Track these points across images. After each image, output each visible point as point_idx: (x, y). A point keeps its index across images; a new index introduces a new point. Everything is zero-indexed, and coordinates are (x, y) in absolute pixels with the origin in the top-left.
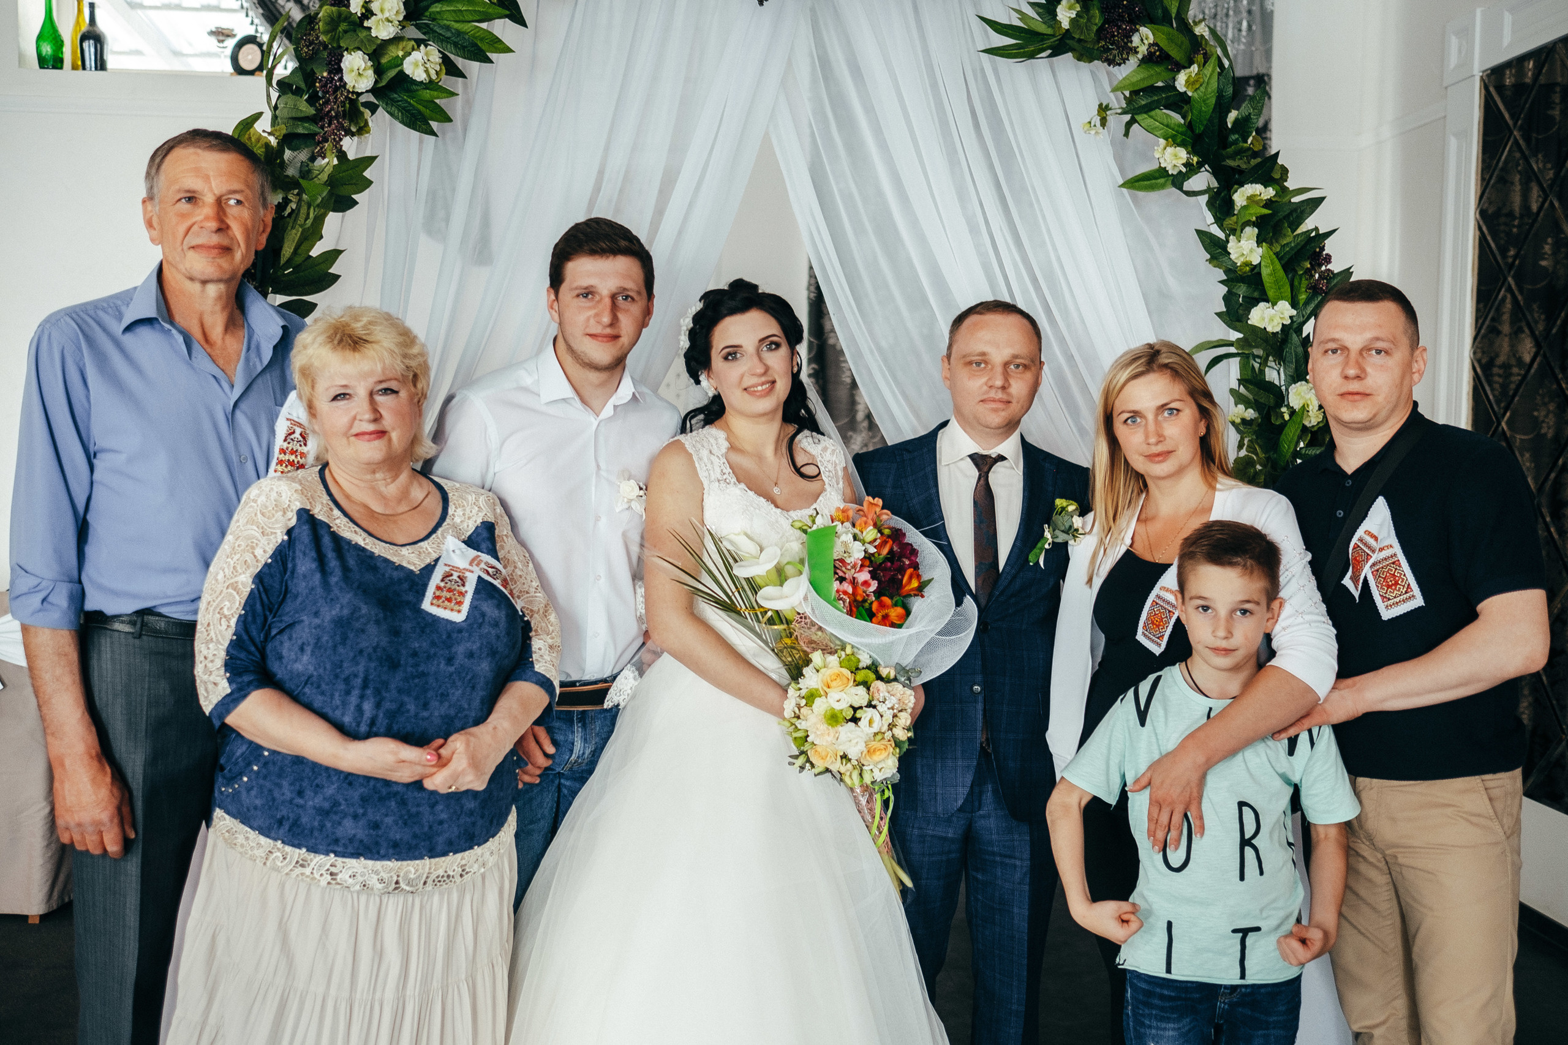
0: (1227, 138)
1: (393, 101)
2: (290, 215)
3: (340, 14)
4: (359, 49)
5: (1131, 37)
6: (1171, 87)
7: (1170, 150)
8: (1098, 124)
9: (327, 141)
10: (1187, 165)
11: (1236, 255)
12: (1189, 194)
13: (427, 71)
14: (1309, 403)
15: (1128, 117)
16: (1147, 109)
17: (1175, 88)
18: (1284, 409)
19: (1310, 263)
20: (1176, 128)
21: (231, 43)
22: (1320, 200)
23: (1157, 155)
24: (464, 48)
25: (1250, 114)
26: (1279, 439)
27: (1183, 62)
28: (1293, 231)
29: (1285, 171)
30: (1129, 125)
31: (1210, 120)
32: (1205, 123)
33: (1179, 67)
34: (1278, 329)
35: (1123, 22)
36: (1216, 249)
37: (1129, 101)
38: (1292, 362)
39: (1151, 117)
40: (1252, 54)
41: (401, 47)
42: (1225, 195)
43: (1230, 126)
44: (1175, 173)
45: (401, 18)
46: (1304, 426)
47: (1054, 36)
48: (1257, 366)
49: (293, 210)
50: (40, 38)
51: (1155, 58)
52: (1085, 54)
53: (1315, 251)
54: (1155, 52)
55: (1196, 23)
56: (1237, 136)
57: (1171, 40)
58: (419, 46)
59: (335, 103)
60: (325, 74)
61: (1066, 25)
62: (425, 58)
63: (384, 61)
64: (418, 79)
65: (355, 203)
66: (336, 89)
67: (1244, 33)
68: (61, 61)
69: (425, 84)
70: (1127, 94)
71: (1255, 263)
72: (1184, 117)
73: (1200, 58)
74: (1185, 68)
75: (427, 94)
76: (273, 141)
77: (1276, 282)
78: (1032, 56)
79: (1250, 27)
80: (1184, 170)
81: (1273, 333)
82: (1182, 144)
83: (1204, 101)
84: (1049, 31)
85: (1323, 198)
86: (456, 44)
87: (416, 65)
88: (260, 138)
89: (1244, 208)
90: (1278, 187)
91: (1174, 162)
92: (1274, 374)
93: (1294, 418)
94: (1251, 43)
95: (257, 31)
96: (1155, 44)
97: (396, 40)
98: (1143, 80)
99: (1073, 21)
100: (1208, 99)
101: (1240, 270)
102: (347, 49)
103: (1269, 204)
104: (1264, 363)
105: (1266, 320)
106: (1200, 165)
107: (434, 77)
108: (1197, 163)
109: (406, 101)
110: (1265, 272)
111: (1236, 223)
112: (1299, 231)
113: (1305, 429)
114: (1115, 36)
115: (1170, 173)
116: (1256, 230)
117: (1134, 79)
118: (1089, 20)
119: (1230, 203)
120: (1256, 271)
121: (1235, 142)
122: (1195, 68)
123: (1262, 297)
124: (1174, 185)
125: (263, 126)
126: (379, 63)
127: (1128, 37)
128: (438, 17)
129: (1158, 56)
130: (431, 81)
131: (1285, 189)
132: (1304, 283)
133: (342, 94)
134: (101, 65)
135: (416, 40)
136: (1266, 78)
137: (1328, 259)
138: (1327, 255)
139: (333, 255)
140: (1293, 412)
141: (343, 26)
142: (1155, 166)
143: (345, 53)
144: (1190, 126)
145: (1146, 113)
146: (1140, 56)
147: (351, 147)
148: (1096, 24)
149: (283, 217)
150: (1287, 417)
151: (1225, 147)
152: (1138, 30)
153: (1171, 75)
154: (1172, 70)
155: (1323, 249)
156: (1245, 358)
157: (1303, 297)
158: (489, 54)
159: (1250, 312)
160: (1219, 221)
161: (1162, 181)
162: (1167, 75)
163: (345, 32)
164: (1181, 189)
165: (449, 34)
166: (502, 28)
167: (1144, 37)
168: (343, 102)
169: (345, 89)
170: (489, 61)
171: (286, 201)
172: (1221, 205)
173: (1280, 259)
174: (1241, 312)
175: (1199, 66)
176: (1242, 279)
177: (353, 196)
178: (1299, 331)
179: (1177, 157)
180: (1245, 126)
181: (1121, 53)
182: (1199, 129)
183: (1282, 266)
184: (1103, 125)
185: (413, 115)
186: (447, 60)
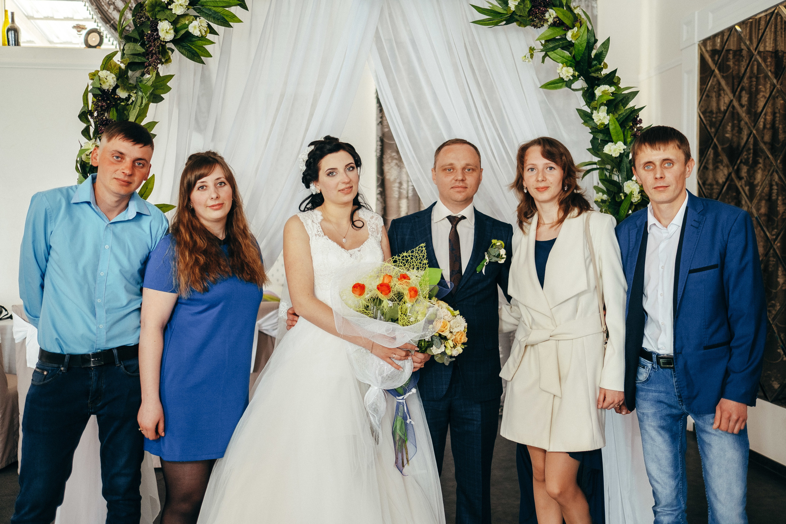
0: (591, 63)
1: (183, 47)
2: (132, 104)
3: (156, 2)
4: (166, 19)
5: (545, 14)
6: (564, 38)
7: (564, 69)
8: (529, 57)
9: (150, 66)
10: (573, 76)
11: (597, 120)
12: (574, 90)
13: (200, 31)
14: (634, 190)
15: (543, 53)
16: (553, 49)
17: (566, 39)
18: (621, 194)
19: (632, 124)
20: (567, 58)
21: (84, 32)
22: (637, 92)
23: (558, 71)
24: (217, 19)
25: (602, 51)
26: (619, 209)
27: (570, 26)
28: (624, 108)
29: (619, 79)
30: (544, 57)
31: (584, 54)
32: (581, 55)
33: (568, 28)
34: (618, 155)
35: (541, 6)
36: (587, 118)
37: (544, 45)
38: (624, 171)
39: (555, 53)
41: (187, 19)
42: (591, 91)
43: (593, 57)
44: (567, 80)
45: (187, 4)
46: (632, 202)
47: (507, 14)
48: (608, 174)
49: (133, 101)
51: (556, 24)
52: (523, 23)
53: (634, 118)
54: (557, 21)
55: (575, 8)
56: (596, 62)
57: (564, 15)
58: (196, 19)
59: (154, 47)
60: (149, 32)
61: (513, 8)
62: (200, 24)
63: (178, 26)
64: (196, 35)
65: (162, 99)
66: (155, 40)
69: (199, 37)
70: (543, 42)
71: (606, 123)
72: (571, 53)
73: (578, 24)
74: (571, 29)
75: (200, 43)
76: (123, 66)
77: (617, 132)
78: (496, 24)
80: (572, 78)
81: (615, 157)
82: (571, 66)
83: (581, 45)
84: (505, 12)
85: (638, 92)
86: (214, 18)
87: (195, 28)
88: (116, 65)
89: (600, 97)
90: (616, 87)
91: (567, 74)
92: (616, 177)
93: (626, 198)
95: (98, 26)
96: (557, 17)
97: (184, 16)
98: (551, 35)
99: (516, 7)
100: (582, 44)
101: (599, 127)
102: (160, 20)
103: (612, 94)
104: (611, 171)
105: (612, 151)
106: (579, 76)
108: (578, 75)
109: (190, 47)
110: (611, 128)
111: (597, 104)
112: (626, 108)
113: (632, 203)
114: (537, 14)
115: (565, 80)
116: (606, 108)
117: (547, 35)
118: (524, 6)
119: (594, 95)
120: (607, 127)
121: (595, 65)
122: (576, 29)
123: (610, 140)
124: (567, 86)
125: (117, 59)
126: (176, 27)
127: (543, 13)
128: (205, 4)
129: (558, 23)
130: (202, 36)
131: (619, 88)
132: (630, 133)
133: (158, 42)
134: (17, 43)
135: (194, 16)
137: (641, 121)
138: (640, 119)
139: (153, 124)
140: (626, 195)
141: (158, 9)
142: (558, 77)
143: (159, 22)
144: (574, 57)
145: (552, 51)
146: (549, 23)
147: (163, 70)
148: (528, 8)
149: (128, 105)
150: (623, 198)
151: (591, 68)
152: (548, 11)
154: (565, 30)
155: (638, 116)
156: (602, 170)
157: (629, 140)
158: (230, 23)
159: (604, 147)
160: (588, 104)
161: (560, 84)
162: (562, 33)
163: (159, 11)
164: (570, 88)
165: (210, 13)
166: (236, 10)
167: (551, 14)
168: (158, 46)
169: (159, 39)
170: (231, 27)
171: (130, 96)
172: (589, 96)
173: (618, 121)
174: (599, 147)
175: (578, 28)
176: (601, 131)
177: (161, 95)
178: (628, 156)
179: (568, 72)
180: (600, 57)
181: (540, 22)
182: (578, 58)
183: (620, 125)
184: (532, 57)
185: (193, 54)
186: (209, 26)
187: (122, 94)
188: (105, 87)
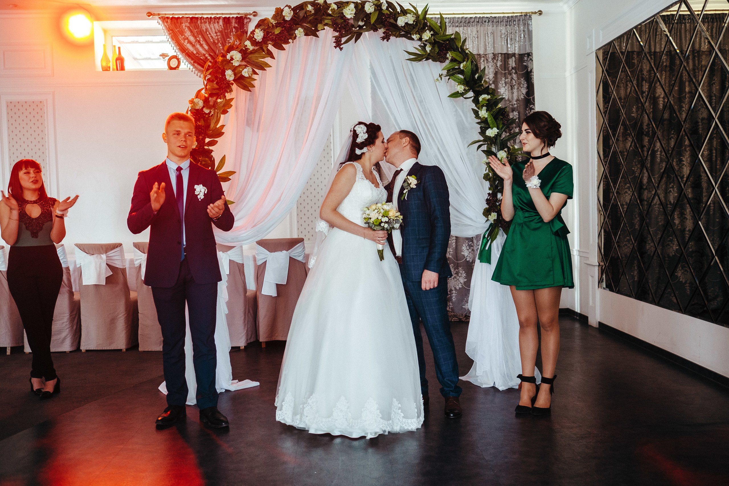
1: (239, 83)
2: (212, 116)
3: (224, 60)
4: (230, 69)
5: (446, 55)
6: (459, 68)
7: (459, 86)
9: (221, 94)
10: (465, 90)
11: (481, 115)
12: (465, 98)
13: (248, 74)
15: (448, 77)
16: (453, 75)
19: (503, 116)
20: (461, 80)
21: (167, 58)
23: (456, 88)
24: (258, 67)
25: (481, 75)
27: (462, 61)
28: (496, 107)
29: (493, 90)
30: (449, 79)
31: (471, 77)
32: (469, 78)
33: (460, 63)
34: (494, 136)
35: (444, 50)
36: (476, 113)
37: (447, 73)
38: (499, 145)
39: (455, 77)
40: (525, 45)
41: (241, 68)
42: (477, 98)
43: (476, 78)
44: (461, 93)
45: (241, 60)
47: (425, 55)
50: (101, 60)
51: (453, 60)
52: (434, 60)
53: (503, 113)
55: (467, 49)
56: (478, 81)
57: (457, 55)
58: (246, 68)
59: (224, 84)
60: (221, 76)
61: (428, 52)
62: (248, 70)
63: (236, 71)
64: (246, 76)
65: (228, 112)
66: (224, 80)
67: (522, 38)
68: (109, 67)
69: (248, 77)
70: (447, 71)
71: (486, 117)
72: (463, 76)
73: (466, 60)
74: (462, 63)
75: (248, 80)
76: (207, 95)
77: (492, 122)
78: (420, 60)
79: (524, 36)
80: (464, 92)
81: (492, 137)
82: (463, 84)
84: (424, 54)
86: (256, 66)
87: (245, 72)
88: (203, 95)
89: (482, 101)
90: (492, 95)
92: (494, 149)
94: (525, 42)
95: (177, 54)
96: (453, 57)
97: (240, 65)
98: (451, 66)
99: (430, 51)
100: (469, 71)
101: (483, 120)
103: (488, 100)
104: (491, 145)
105: (490, 134)
107: (250, 75)
108: (468, 89)
109: (243, 83)
110: (489, 120)
111: (480, 106)
112: (497, 107)
114: (442, 55)
116: (486, 108)
117: (448, 67)
118: (434, 50)
119: (479, 100)
120: (486, 119)
122: (465, 63)
123: (489, 127)
128: (251, 58)
130: (250, 77)
131: (494, 96)
132: (501, 123)
133: (225, 82)
134: (122, 68)
135: (245, 65)
136: (530, 54)
137: (507, 115)
139: (223, 126)
142: (456, 91)
143: (226, 70)
144: (465, 78)
146: (449, 60)
147: (228, 96)
148: (436, 51)
149: (210, 116)
151: (476, 84)
152: (448, 53)
153: (459, 65)
154: (458, 63)
155: (505, 113)
157: (501, 126)
158: (265, 68)
159: (486, 131)
160: (476, 106)
161: (459, 95)
162: (457, 65)
163: (226, 64)
164: (463, 97)
165: (253, 63)
166: (268, 60)
167: (449, 55)
169: (226, 79)
170: (265, 70)
171: (210, 112)
172: (476, 101)
173: (493, 116)
174: (484, 132)
176: (483, 122)
177: (228, 110)
178: (500, 136)
179: (461, 88)
180: (480, 78)
181: (444, 59)
182: (468, 80)
183: (494, 118)
184: (441, 80)
185: (245, 86)
186: (253, 70)
187: (206, 111)
188: (197, 108)
